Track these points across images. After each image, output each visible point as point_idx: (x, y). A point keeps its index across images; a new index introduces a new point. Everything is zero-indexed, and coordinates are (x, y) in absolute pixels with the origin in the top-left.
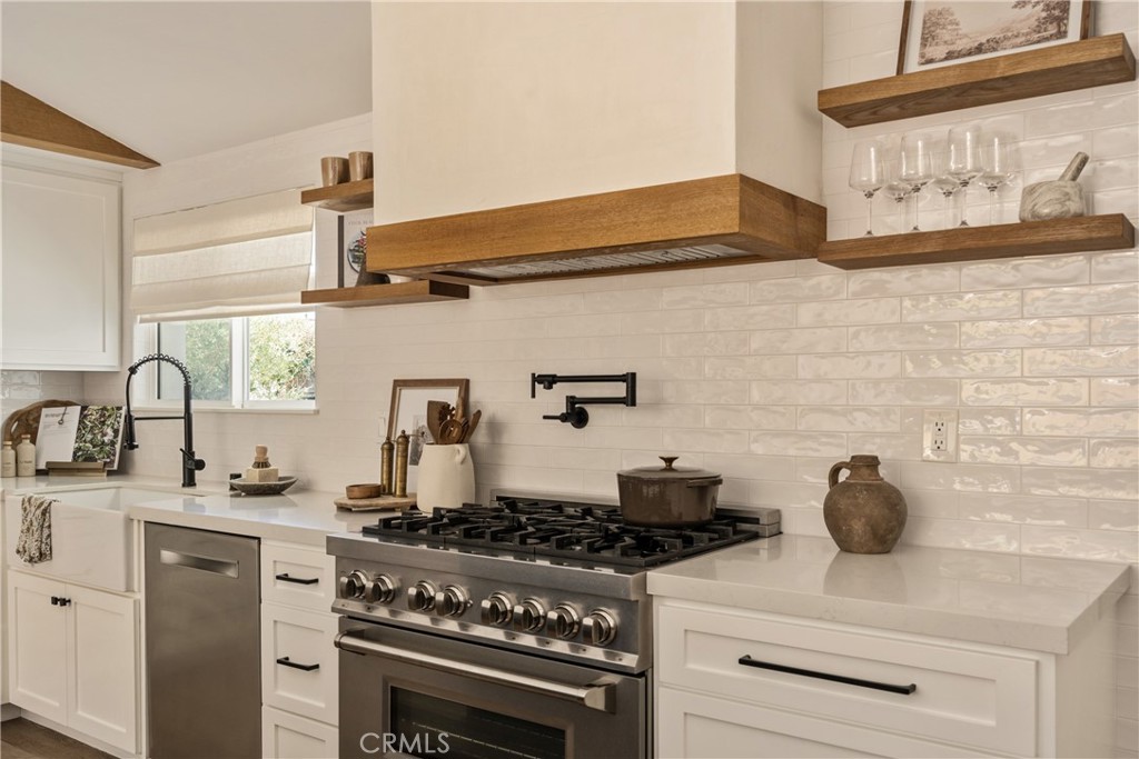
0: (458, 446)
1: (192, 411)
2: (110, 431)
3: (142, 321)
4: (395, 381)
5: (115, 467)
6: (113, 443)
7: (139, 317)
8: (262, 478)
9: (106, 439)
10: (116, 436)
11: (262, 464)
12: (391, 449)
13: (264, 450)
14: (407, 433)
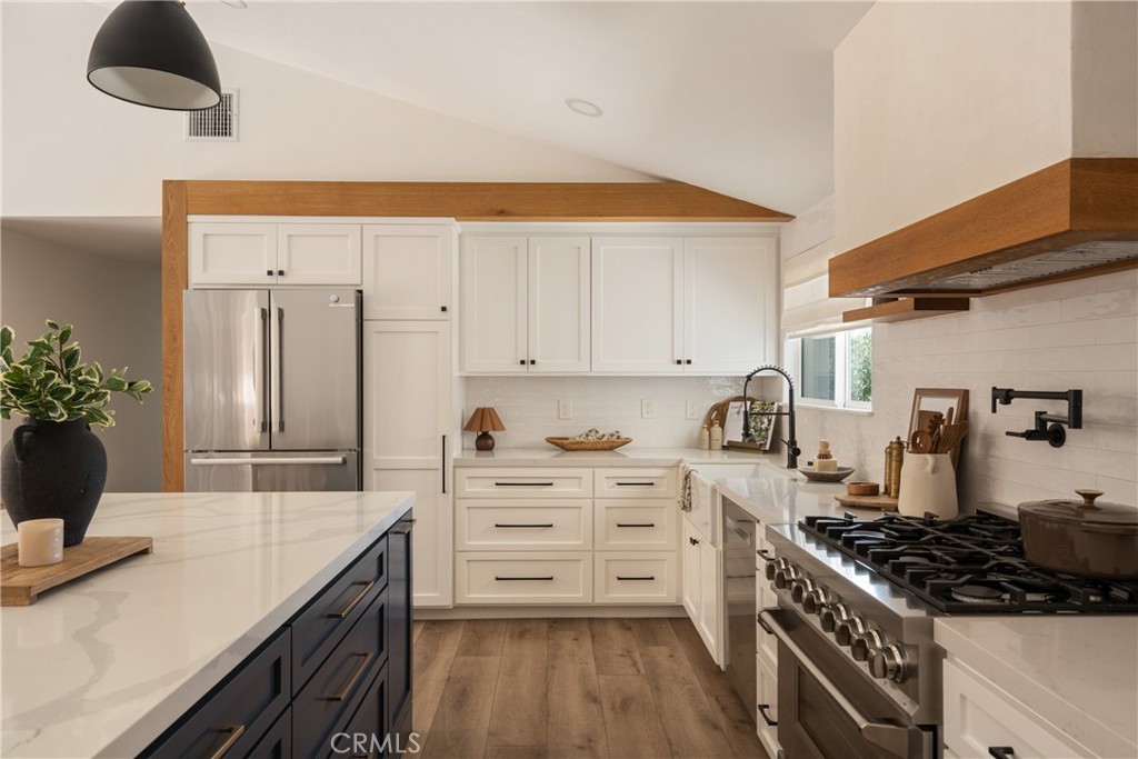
0: (928, 456)
1: (795, 409)
2: (766, 421)
3: (791, 337)
4: (917, 389)
5: (767, 447)
6: (767, 430)
7: (788, 334)
8: (822, 467)
9: (763, 426)
10: (769, 425)
11: (825, 456)
12: (891, 453)
13: (826, 445)
14: (902, 439)
